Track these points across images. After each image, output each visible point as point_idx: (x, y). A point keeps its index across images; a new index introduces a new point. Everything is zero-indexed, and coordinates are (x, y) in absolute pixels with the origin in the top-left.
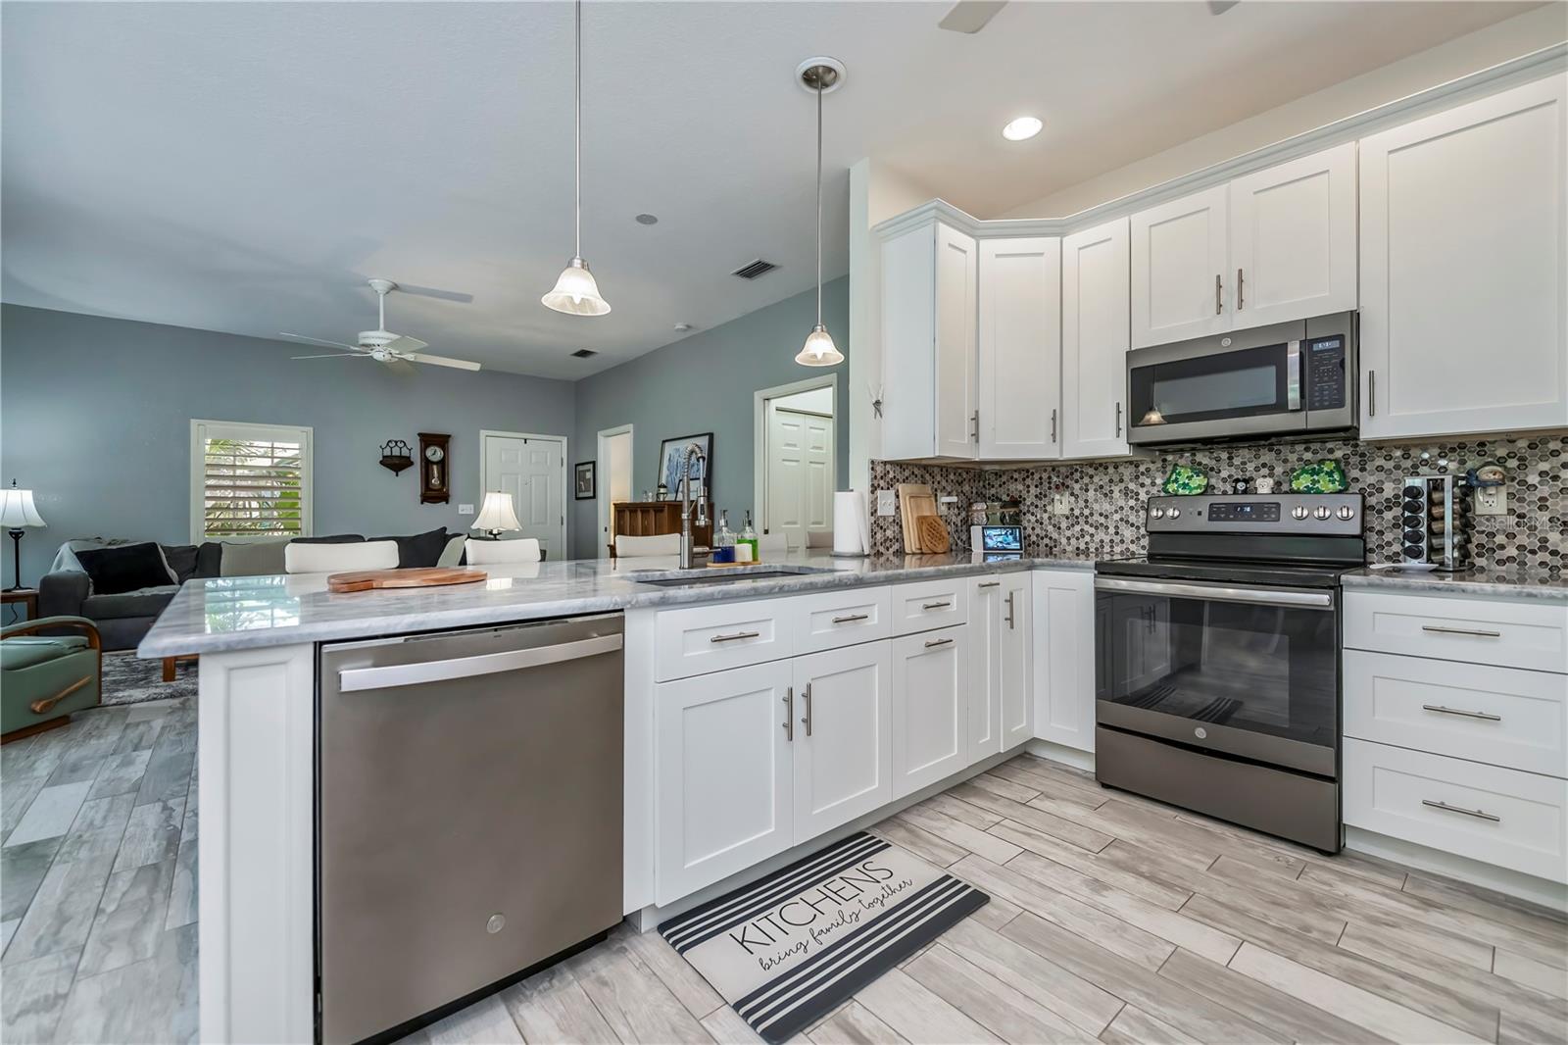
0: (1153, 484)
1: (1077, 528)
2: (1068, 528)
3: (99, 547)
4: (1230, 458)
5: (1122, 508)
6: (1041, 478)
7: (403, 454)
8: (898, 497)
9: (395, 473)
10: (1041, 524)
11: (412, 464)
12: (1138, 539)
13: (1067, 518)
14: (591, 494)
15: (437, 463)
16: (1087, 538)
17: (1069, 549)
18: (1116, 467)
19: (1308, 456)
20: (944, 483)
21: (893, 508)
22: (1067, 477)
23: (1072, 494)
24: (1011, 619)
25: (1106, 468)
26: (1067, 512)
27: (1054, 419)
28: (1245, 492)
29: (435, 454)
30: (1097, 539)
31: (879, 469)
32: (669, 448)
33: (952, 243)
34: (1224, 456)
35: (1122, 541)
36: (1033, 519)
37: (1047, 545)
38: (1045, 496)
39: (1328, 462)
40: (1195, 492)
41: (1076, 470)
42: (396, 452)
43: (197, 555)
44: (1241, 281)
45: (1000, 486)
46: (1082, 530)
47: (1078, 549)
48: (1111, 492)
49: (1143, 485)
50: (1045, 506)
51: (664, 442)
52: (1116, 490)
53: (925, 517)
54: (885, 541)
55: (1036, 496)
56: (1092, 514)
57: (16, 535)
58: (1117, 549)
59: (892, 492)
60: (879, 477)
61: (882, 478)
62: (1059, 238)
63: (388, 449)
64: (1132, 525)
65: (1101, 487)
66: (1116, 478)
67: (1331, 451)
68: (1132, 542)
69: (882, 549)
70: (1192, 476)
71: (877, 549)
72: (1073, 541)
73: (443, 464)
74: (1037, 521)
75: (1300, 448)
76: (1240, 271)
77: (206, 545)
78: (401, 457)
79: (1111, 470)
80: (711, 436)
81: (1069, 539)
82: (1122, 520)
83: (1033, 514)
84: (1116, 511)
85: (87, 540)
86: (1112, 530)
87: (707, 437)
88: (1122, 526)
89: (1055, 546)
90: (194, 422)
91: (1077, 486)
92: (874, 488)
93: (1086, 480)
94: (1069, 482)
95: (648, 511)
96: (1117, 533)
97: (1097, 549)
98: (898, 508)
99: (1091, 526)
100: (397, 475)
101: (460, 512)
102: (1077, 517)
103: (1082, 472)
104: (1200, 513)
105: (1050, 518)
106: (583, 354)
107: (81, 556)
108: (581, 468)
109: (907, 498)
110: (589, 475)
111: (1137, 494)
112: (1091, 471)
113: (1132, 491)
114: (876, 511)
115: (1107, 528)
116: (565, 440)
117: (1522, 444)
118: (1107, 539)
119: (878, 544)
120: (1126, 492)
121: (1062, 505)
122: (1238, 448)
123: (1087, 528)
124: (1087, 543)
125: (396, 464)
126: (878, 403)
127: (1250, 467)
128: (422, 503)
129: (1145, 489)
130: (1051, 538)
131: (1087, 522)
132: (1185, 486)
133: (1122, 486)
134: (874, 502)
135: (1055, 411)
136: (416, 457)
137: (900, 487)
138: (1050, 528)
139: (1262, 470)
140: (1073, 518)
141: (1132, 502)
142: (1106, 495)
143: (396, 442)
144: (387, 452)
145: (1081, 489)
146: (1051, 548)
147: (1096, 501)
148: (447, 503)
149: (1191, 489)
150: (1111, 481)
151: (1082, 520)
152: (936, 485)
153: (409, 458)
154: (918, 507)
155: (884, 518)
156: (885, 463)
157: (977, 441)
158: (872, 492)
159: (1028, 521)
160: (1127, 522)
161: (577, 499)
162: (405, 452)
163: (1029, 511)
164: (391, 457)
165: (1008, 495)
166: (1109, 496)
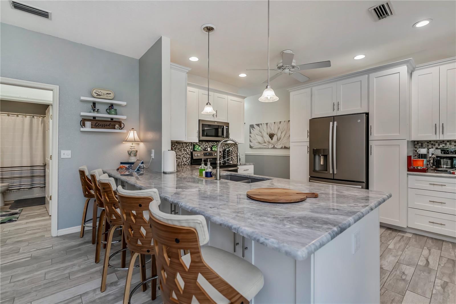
0: (189, 148)
4: (202, 144)
5: (183, 154)
18: (182, 144)
19: (212, 144)
25: (180, 144)
28: (207, 151)
34: (201, 143)
35: (183, 162)
41: (173, 144)
48: (181, 150)
49: (187, 148)
52: (182, 149)
58: (182, 164)
64: (185, 158)
65: (179, 148)
66: (182, 146)
67: (214, 144)
68: (185, 162)
75: (211, 142)
76: (217, 110)
79: (181, 144)
84: (182, 155)
86: (181, 159)
88: (184, 158)
93: (176, 147)
103: (175, 144)
104: (202, 155)
111: (186, 150)
112: (177, 144)
113: (185, 150)
115: (180, 159)
117: (231, 144)
120: (184, 150)
122: (203, 142)
127: (205, 145)
129: (188, 149)
132: (198, 149)
133: (184, 148)
141: (185, 152)
142: (180, 151)
145: (174, 149)
147: (178, 152)
149: (199, 150)
150: (181, 147)
160: (184, 157)
166: (181, 151)
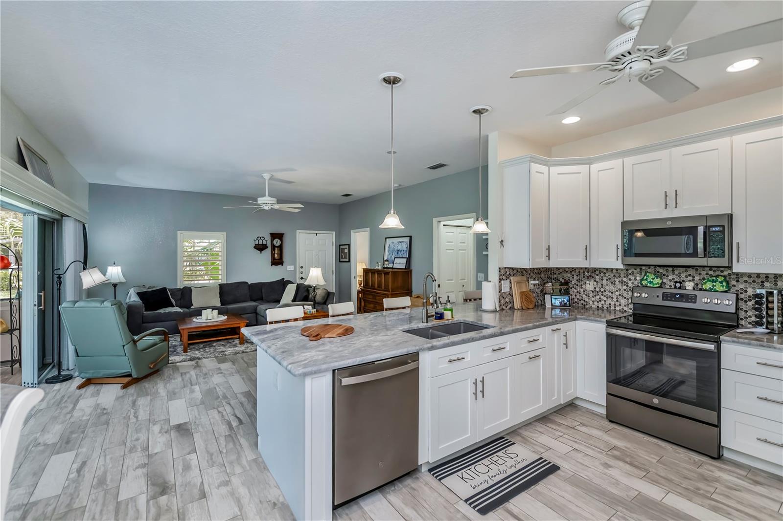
0: (635, 279)
1: (598, 297)
2: (593, 297)
3: (145, 290)
4: (673, 271)
5: (620, 290)
6: (579, 272)
8: (511, 283)
10: (580, 293)
11: (267, 247)
12: (628, 304)
13: (593, 292)
14: (348, 260)
15: (277, 247)
16: (603, 302)
17: (593, 306)
19: (711, 273)
20: (532, 274)
21: (509, 288)
22: (592, 272)
23: (595, 281)
24: (566, 344)
25: (612, 270)
26: (593, 289)
27: (586, 249)
28: (680, 288)
29: (277, 242)
30: (608, 303)
31: (502, 271)
32: (389, 241)
33: (537, 171)
34: (670, 269)
35: (620, 305)
36: (576, 291)
37: (582, 304)
38: (582, 280)
39: (720, 277)
40: (655, 286)
41: (597, 270)
42: (260, 243)
43: (182, 293)
44: (676, 195)
45: (559, 274)
46: (600, 298)
47: (598, 307)
48: (615, 281)
49: (630, 279)
50: (581, 285)
51: (386, 238)
52: (617, 280)
53: (523, 292)
54: (505, 303)
55: (577, 280)
56: (605, 291)
57: (115, 285)
58: (618, 309)
59: (508, 281)
60: (502, 275)
61: (504, 275)
62: (588, 166)
63: (257, 241)
64: (625, 298)
65: (610, 279)
66: (617, 275)
67: (722, 271)
68: (625, 306)
69: (504, 307)
70: (654, 278)
71: (501, 307)
72: (596, 303)
73: (281, 248)
74: (577, 292)
76: (676, 191)
77: (185, 288)
78: (262, 245)
79: (615, 271)
80: (411, 237)
81: (593, 302)
82: (620, 295)
83: (575, 289)
84: (617, 291)
85: (139, 286)
86: (615, 299)
87: (409, 238)
88: (620, 298)
89: (587, 305)
90: (178, 232)
91: (597, 277)
92: (500, 280)
93: (602, 275)
94: (593, 275)
95: (381, 274)
96: (617, 301)
97: (607, 308)
98: (511, 288)
99: (605, 296)
100: (261, 253)
101: (288, 270)
102: (598, 292)
103: (600, 271)
104: (658, 296)
105: (584, 291)
106: (347, 195)
107: (140, 294)
108: (342, 247)
109: (515, 284)
110: (346, 251)
111: (627, 283)
113: (625, 282)
114: (501, 290)
115: (612, 298)
116: (334, 233)
118: (612, 303)
119: (502, 305)
120: (622, 282)
121: (590, 286)
123: (602, 297)
124: (602, 305)
125: (260, 248)
126: (502, 241)
127: (683, 275)
128: (272, 266)
129: (631, 282)
130: (584, 301)
131: (602, 295)
132: (651, 282)
133: (620, 279)
134: (500, 287)
135: (586, 246)
136: (269, 244)
137: (512, 278)
138: (584, 296)
139: (689, 277)
140: (596, 292)
141: (625, 287)
142: (612, 283)
143: (260, 238)
144: (257, 243)
145: (599, 279)
146: (585, 305)
147: (607, 285)
148: (282, 265)
149: (654, 284)
150: (614, 276)
151: (600, 293)
152: (528, 276)
153: (266, 245)
154: (520, 287)
155: (505, 293)
156: (505, 268)
157: (549, 259)
158: (500, 282)
159: (573, 291)
160: (623, 296)
161: (340, 261)
162: (264, 242)
163: (573, 287)
164: (258, 245)
165: (563, 279)
166: (614, 283)
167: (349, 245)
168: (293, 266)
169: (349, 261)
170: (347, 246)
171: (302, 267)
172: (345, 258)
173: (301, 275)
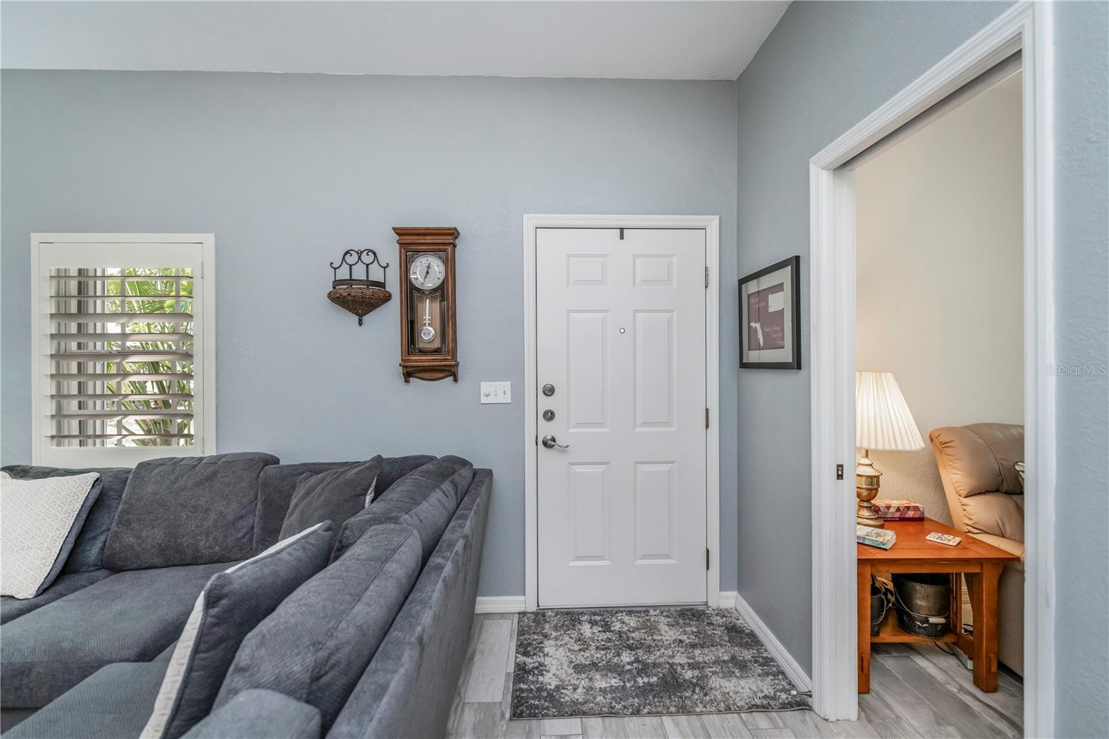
7: (370, 279)
9: (356, 318)
11: (388, 298)
14: (786, 355)
15: (429, 292)
29: (428, 270)
42: (359, 273)
63: (345, 268)
73: (444, 292)
78: (367, 284)
100: (360, 323)
101: (484, 400)
108: (752, 287)
110: (779, 302)
116: (713, 223)
125: (358, 300)
128: (407, 381)
136: (394, 286)
143: (360, 253)
144: (343, 274)
148: (455, 380)
153: (381, 285)
161: (744, 365)
162: (376, 274)
164: (351, 281)
167: (795, 263)
168: (506, 386)
169: (797, 363)
170: (785, 275)
171: (549, 391)
172: (772, 344)
173: (547, 429)
